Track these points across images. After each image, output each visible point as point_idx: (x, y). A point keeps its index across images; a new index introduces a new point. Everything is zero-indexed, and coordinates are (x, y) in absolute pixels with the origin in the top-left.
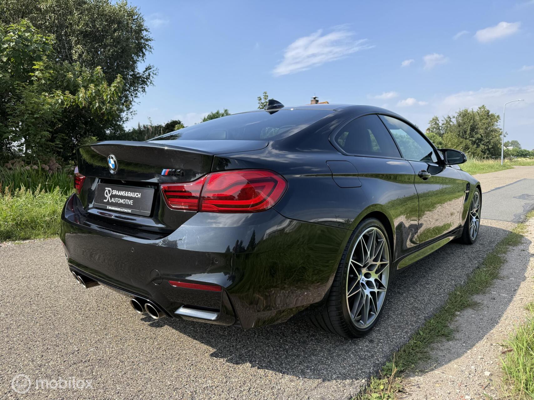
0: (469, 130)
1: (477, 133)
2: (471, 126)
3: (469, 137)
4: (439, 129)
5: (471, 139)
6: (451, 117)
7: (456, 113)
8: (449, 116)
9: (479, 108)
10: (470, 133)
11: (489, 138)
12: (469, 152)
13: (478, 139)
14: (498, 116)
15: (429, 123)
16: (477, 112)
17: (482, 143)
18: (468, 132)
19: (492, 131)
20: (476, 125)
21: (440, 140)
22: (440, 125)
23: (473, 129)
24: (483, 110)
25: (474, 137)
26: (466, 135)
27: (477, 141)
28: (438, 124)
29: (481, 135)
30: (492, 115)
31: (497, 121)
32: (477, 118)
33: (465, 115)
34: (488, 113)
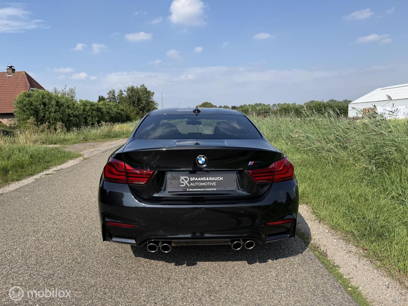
0: (136, 101)
1: (141, 103)
2: (137, 98)
3: (137, 106)
4: (115, 99)
5: (138, 107)
6: (123, 91)
7: (126, 88)
8: (121, 90)
9: (141, 86)
10: (137, 103)
11: (149, 106)
12: (139, 116)
13: (143, 107)
14: (153, 93)
15: (108, 94)
16: (140, 89)
17: (146, 110)
18: (136, 102)
19: (150, 102)
20: (140, 98)
21: (122, 108)
22: (116, 96)
23: (139, 100)
24: (143, 87)
25: (140, 106)
26: (135, 104)
27: (142, 109)
28: (115, 95)
29: (144, 104)
30: (149, 92)
31: (152, 96)
32: (140, 93)
33: (132, 90)
34: (146, 90)
